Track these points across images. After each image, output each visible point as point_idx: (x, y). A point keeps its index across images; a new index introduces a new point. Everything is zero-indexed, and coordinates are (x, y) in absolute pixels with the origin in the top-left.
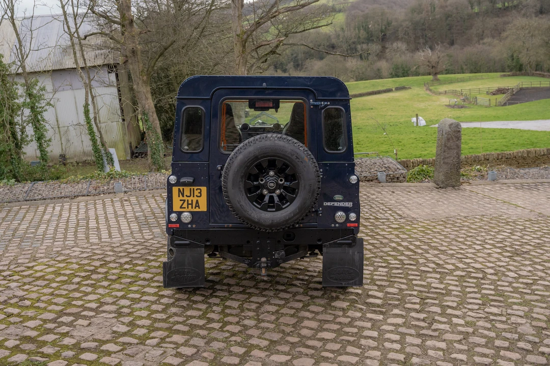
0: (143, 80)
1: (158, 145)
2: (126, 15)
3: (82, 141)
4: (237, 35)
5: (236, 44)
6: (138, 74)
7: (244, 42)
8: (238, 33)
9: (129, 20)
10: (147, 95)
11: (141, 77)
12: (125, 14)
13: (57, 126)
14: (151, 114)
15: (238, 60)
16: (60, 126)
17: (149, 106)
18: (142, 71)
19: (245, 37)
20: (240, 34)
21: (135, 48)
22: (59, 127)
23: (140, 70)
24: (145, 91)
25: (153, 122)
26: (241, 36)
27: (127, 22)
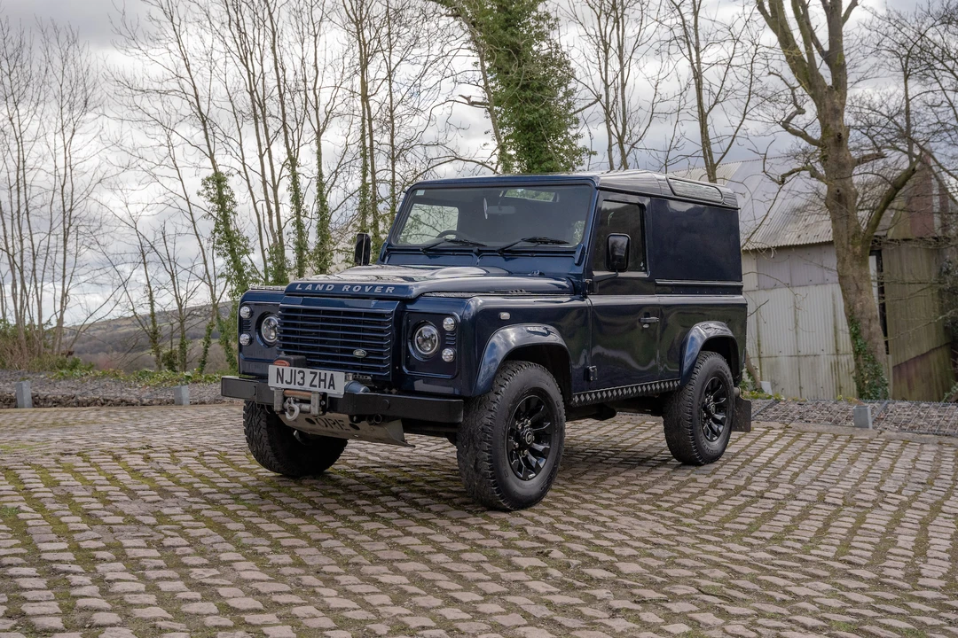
0: (854, 253)
1: (875, 387)
2: (831, 126)
3: (801, 388)
6: (845, 242)
9: (834, 136)
10: (859, 284)
11: (850, 246)
12: (828, 125)
13: (756, 355)
14: (866, 322)
16: (762, 355)
17: (863, 306)
18: (854, 236)
21: (841, 189)
22: (760, 357)
23: (851, 234)
24: (856, 275)
25: (870, 339)
27: (830, 140)
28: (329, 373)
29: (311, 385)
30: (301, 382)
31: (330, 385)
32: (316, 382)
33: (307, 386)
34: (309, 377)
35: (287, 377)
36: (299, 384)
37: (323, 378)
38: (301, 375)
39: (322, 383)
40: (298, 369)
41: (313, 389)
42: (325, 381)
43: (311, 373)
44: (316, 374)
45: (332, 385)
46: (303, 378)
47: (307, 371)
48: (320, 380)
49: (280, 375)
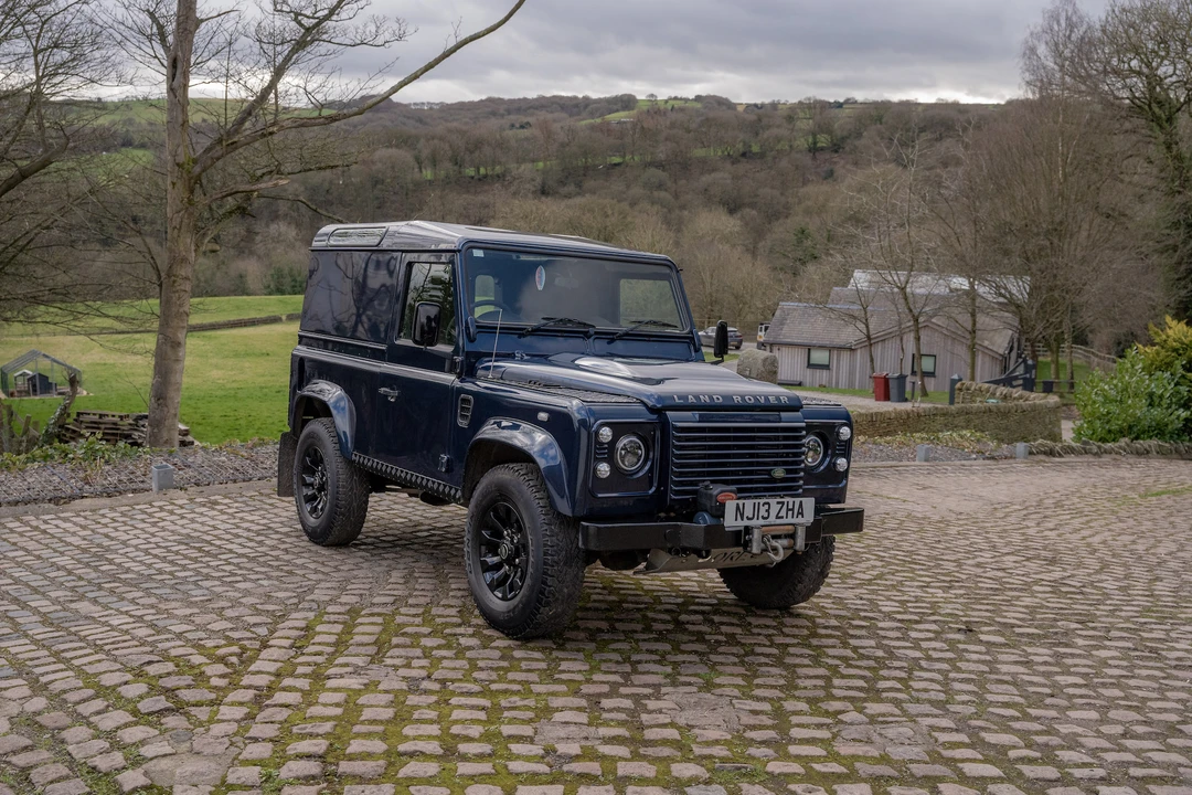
4: (178, 165)
5: (174, 184)
7: (193, 181)
8: (181, 159)
15: (179, 220)
19: (197, 169)
20: (184, 163)
26: (186, 166)
28: (797, 500)
29: (777, 517)
30: (766, 515)
31: (799, 513)
32: (783, 513)
33: (772, 519)
34: (775, 508)
35: (748, 512)
36: (763, 518)
37: (791, 507)
38: (767, 506)
39: (790, 513)
40: (762, 501)
41: (779, 521)
42: (793, 510)
43: (778, 503)
44: (783, 503)
45: (801, 513)
46: (768, 511)
47: (773, 501)
48: (788, 510)
49: (740, 512)
